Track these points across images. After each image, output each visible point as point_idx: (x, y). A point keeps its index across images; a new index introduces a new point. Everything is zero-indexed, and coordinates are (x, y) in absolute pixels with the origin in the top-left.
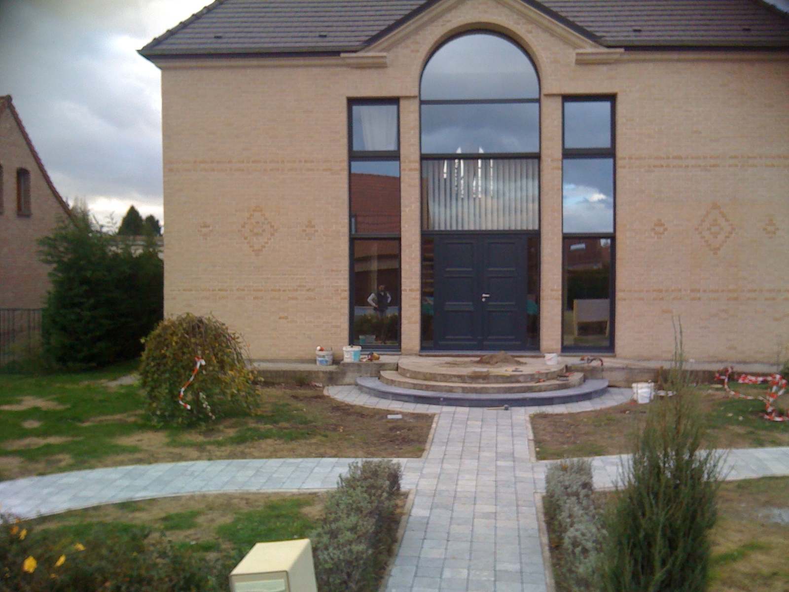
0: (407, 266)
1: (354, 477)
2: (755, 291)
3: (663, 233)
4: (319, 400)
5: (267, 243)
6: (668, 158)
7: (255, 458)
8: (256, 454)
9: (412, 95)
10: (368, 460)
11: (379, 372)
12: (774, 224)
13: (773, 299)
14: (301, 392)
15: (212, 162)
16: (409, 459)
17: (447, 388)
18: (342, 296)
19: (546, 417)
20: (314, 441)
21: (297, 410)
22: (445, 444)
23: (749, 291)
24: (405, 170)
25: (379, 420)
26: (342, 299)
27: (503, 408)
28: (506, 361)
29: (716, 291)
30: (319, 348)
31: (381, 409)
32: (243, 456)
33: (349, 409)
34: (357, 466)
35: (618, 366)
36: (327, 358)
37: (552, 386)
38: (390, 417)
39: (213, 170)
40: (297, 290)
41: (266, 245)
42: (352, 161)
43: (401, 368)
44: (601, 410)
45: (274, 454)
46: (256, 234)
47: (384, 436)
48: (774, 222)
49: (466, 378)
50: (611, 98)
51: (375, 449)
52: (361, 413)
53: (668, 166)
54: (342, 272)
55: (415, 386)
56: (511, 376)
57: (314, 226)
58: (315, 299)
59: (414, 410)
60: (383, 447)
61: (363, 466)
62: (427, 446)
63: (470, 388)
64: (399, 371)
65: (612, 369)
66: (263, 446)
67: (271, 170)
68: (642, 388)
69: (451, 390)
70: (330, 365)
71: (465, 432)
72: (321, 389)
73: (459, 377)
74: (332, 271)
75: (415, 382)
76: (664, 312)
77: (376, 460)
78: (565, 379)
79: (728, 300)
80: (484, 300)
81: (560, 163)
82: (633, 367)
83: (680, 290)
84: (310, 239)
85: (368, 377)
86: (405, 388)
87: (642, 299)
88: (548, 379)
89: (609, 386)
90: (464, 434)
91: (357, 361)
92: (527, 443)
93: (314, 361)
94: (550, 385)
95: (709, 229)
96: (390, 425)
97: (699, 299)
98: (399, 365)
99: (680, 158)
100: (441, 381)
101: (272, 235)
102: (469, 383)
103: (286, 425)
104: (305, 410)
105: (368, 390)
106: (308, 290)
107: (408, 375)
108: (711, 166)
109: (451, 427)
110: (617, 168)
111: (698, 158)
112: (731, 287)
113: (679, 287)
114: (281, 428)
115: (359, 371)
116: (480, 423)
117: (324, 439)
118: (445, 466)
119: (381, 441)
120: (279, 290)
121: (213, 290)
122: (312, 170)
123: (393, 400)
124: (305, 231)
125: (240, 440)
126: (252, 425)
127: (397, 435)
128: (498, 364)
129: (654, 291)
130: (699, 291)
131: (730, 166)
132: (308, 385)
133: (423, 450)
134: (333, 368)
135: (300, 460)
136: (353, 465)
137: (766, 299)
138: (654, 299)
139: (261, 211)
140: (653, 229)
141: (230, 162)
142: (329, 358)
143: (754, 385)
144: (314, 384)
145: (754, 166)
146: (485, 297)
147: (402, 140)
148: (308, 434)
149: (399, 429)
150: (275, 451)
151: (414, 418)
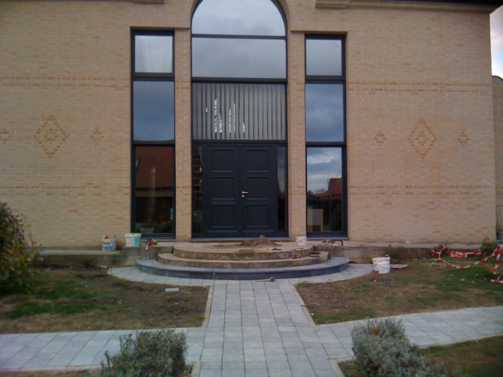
0: (181, 167)
1: (124, 355)
2: (453, 187)
3: (383, 142)
4: (102, 278)
5: (59, 147)
6: (386, 83)
7: (27, 332)
8: (29, 328)
9: (185, 27)
10: (145, 331)
11: (157, 255)
12: (466, 136)
13: (467, 193)
14: (87, 272)
15: (13, 78)
16: (189, 328)
17: (218, 265)
18: (125, 192)
19: (308, 286)
20: (91, 314)
21: (80, 286)
22: (224, 312)
23: (449, 187)
24: (178, 88)
25: (157, 293)
26: (125, 194)
27: (270, 279)
28: (265, 243)
29: (424, 187)
30: (104, 236)
31: (160, 284)
32: (16, 330)
33: (129, 285)
34: (131, 340)
35: (354, 246)
36: (111, 245)
37: (308, 261)
38: (167, 290)
39: (13, 85)
40: (85, 187)
41: (58, 149)
42: (135, 80)
43: (176, 250)
44: (352, 280)
45: (47, 328)
46: (50, 140)
47: (162, 307)
48: (465, 134)
49: (234, 256)
50: (342, 36)
51: (154, 320)
52: (140, 288)
53: (386, 90)
54: (125, 172)
55: (189, 264)
56: (273, 253)
57: (100, 133)
58: (101, 194)
59: (190, 283)
60: (161, 318)
61: (139, 339)
62: (206, 315)
63: (239, 264)
64: (174, 253)
65: (350, 248)
66: (38, 320)
67: (64, 85)
68: (381, 261)
69: (221, 266)
70: (114, 251)
71: (241, 301)
72: (105, 270)
73: (228, 255)
74: (116, 171)
75: (189, 260)
76: (385, 204)
77: (155, 331)
78: (316, 255)
79: (434, 194)
80: (243, 196)
81: (304, 86)
82: (367, 246)
83: (397, 186)
84: (97, 144)
85: (147, 259)
86: (180, 266)
87: (368, 194)
88: (303, 256)
89: (350, 262)
90: (240, 302)
91: (137, 246)
92: (301, 309)
93: (100, 248)
94: (306, 260)
95: (417, 139)
96: (168, 297)
97: (412, 193)
98: (174, 247)
99: (395, 84)
100: (212, 259)
101: (64, 140)
102: (237, 260)
103: (66, 299)
104: (87, 286)
105: (146, 269)
106: (95, 187)
107: (183, 255)
108: (418, 90)
109: (226, 297)
110: (347, 90)
111: (409, 84)
112: (435, 184)
113: (396, 184)
114: (60, 303)
115: (139, 254)
116: (252, 293)
117: (102, 311)
118: (227, 334)
119: (160, 312)
120: (70, 187)
121: (11, 187)
122: (100, 86)
123: (170, 276)
124: (93, 137)
125: (16, 315)
126: (32, 299)
127: (175, 306)
128: (259, 245)
129: (377, 187)
130: (411, 187)
131: (432, 91)
132: (93, 267)
133: (203, 319)
134: (117, 253)
135: (73, 333)
136: (125, 338)
137: (462, 193)
138: (378, 193)
139: (54, 119)
140: (376, 139)
141: (29, 78)
142: (112, 245)
143: (463, 258)
144: (99, 266)
145: (450, 91)
146: (244, 194)
147: (176, 63)
148: (86, 307)
149: (177, 301)
150: (50, 325)
151: (190, 290)
